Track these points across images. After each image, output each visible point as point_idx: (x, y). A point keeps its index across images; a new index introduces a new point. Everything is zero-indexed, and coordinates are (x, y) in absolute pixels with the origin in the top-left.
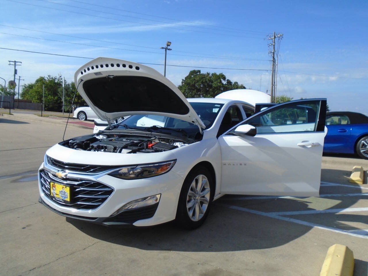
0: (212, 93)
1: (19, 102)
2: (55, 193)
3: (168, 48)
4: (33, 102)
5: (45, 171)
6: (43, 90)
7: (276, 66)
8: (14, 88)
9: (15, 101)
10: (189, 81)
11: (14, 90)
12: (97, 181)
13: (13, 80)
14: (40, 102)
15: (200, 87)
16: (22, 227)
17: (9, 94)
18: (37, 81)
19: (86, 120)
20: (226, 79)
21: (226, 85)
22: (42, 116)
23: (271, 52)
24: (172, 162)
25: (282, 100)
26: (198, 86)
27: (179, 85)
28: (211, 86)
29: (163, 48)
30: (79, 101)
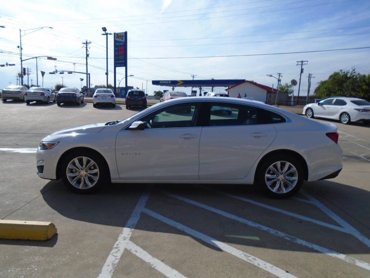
19: (313, 117)
24: (56, 143)
30: (366, 96)
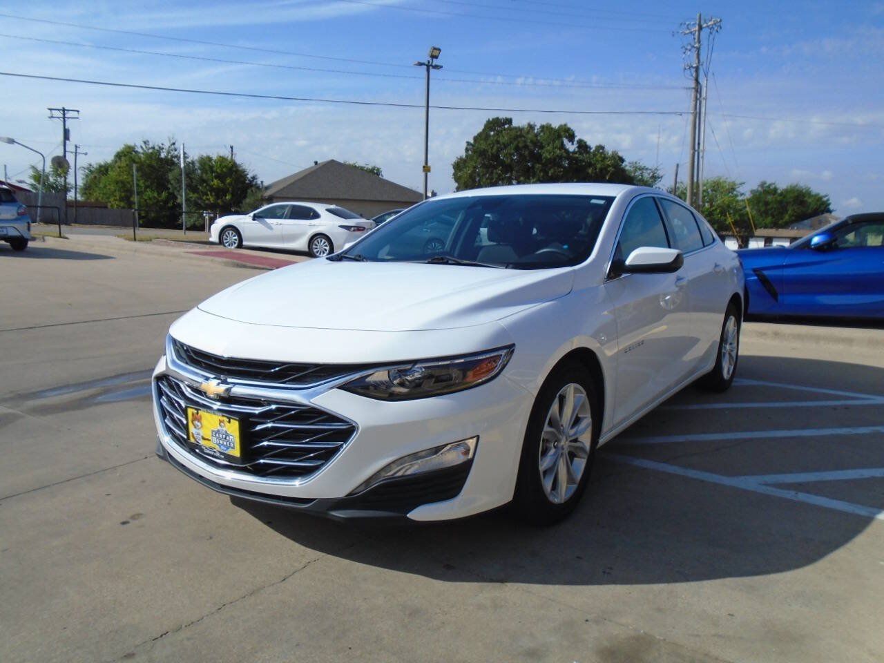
0: (542, 174)
1: (77, 206)
2: (202, 434)
3: (433, 64)
4: (112, 206)
5: (171, 378)
6: (135, 177)
7: (703, 102)
8: (66, 173)
9: (70, 205)
10: (483, 146)
11: (66, 178)
12: (310, 404)
13: (61, 154)
14: (126, 206)
15: (512, 160)
16: (122, 521)
17: (53, 188)
18: (119, 156)
19: (240, 246)
20: (576, 139)
21: (574, 152)
22: (135, 240)
23: (691, 67)
24: (503, 352)
25: (714, 187)
26: (507, 158)
27: (459, 157)
28: (537, 158)
29: (420, 64)
30: (219, 201)
